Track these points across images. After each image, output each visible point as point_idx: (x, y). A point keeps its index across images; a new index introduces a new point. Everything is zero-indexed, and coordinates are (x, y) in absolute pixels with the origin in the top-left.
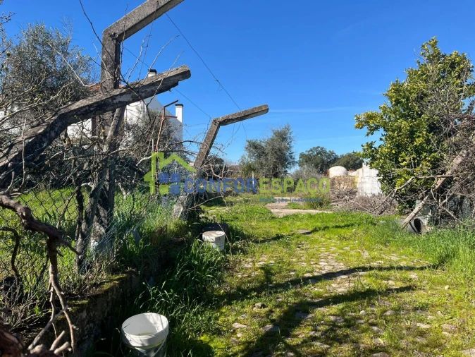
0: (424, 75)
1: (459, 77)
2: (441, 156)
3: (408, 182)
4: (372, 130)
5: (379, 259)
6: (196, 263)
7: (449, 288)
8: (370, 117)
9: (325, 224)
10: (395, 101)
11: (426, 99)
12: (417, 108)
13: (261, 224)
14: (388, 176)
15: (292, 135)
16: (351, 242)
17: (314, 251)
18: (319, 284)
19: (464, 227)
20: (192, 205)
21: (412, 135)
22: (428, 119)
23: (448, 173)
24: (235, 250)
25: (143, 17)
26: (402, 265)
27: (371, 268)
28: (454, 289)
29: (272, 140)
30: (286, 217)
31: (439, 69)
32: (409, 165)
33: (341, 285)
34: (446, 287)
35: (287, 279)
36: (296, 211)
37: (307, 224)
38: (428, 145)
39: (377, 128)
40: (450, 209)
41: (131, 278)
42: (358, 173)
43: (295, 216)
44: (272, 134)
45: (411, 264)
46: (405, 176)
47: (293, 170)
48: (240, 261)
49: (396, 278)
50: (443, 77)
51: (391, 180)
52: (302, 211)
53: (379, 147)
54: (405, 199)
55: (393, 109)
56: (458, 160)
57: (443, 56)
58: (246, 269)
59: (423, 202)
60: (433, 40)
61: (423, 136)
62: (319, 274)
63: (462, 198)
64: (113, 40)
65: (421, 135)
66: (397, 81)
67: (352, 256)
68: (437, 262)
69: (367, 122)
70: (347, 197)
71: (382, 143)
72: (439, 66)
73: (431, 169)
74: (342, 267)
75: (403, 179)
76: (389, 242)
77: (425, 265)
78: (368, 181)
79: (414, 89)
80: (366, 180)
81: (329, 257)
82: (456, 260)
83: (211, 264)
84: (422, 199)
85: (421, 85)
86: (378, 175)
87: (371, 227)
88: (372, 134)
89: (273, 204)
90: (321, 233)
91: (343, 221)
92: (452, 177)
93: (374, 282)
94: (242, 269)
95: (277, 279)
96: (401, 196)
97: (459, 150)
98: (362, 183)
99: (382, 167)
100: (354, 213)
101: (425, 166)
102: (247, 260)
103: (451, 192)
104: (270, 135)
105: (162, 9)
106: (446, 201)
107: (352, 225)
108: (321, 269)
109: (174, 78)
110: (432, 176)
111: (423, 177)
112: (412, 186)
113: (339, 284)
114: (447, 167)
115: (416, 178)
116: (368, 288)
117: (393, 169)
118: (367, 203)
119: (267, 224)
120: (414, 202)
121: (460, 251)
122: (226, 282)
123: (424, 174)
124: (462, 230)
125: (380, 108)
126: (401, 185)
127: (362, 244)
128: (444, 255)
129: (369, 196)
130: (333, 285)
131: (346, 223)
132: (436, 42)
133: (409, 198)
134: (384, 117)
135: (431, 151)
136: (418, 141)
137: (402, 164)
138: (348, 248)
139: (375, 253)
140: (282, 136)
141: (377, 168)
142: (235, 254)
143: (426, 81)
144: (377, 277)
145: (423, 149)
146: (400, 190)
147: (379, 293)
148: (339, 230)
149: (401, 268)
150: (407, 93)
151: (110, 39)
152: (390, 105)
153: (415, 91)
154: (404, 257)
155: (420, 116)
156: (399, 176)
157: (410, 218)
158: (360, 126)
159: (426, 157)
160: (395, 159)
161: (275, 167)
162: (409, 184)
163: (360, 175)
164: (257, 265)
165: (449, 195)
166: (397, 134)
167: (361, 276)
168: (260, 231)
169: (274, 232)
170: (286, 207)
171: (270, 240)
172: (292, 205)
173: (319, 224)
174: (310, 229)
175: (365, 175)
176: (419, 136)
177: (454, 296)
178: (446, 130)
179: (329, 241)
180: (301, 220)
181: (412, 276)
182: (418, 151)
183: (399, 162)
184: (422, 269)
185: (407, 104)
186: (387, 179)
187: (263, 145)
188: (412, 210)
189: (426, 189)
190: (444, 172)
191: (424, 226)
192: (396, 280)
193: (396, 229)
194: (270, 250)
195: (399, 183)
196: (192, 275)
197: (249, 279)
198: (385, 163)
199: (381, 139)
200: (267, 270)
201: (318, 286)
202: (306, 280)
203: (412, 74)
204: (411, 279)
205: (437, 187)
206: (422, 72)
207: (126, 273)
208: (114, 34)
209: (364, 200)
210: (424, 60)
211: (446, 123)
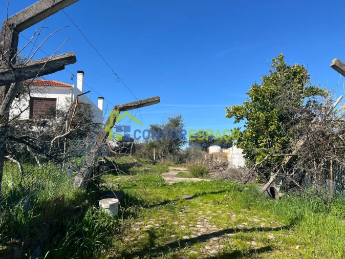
0: (274, 80)
1: (299, 82)
2: (288, 140)
3: (265, 158)
4: (239, 119)
5: (244, 221)
6: (87, 230)
7: (299, 248)
8: (237, 109)
9: (203, 191)
10: (255, 98)
11: (277, 97)
12: (270, 103)
13: (154, 191)
14: (250, 154)
15: (183, 122)
16: (223, 206)
17: (193, 214)
18: (195, 246)
19: (308, 195)
20: (92, 176)
21: (267, 123)
22: (279, 112)
23: (294, 152)
24: (126, 215)
25: (40, 11)
26: (262, 226)
27: (238, 230)
28: (303, 249)
29: (168, 125)
30: (175, 185)
31: (285, 77)
32: (265, 146)
33: (213, 246)
34: (297, 247)
35: (168, 242)
36: (183, 179)
37: (190, 191)
38: (279, 131)
39: (242, 118)
40: (296, 181)
41: (13, 250)
42: (229, 151)
43: (182, 183)
44: (169, 121)
45: (268, 226)
46: (262, 154)
47: (184, 148)
48: (130, 225)
49: (258, 239)
50: (288, 83)
51: (253, 156)
52: (188, 179)
53: (244, 132)
54: (263, 172)
55: (253, 104)
56: (301, 143)
57: (288, 68)
58: (135, 232)
59: (276, 174)
60: (281, 56)
61: (275, 124)
62: (195, 237)
63: (305, 171)
64: (11, 29)
65: (273, 123)
66: (256, 84)
67: (223, 219)
68: (289, 224)
69: (234, 113)
70: (221, 168)
71: (245, 128)
72: (285, 74)
73: (282, 149)
74: (214, 229)
75: (261, 156)
76: (251, 206)
77: (280, 226)
78: (236, 157)
79: (268, 90)
80: (235, 156)
81: (205, 220)
82: (304, 223)
83: (102, 229)
84: (275, 171)
85: (273, 87)
86: (243, 153)
87: (238, 193)
88: (239, 122)
89: (167, 174)
90: (200, 198)
91: (217, 188)
92: (297, 156)
93: (240, 243)
94: (131, 232)
95: (159, 242)
96: (260, 169)
97: (301, 135)
98: (232, 158)
99: (246, 147)
100: (225, 181)
101: (277, 146)
102: (137, 223)
103: (296, 167)
104: (167, 122)
105: (58, 6)
106: (293, 173)
107: (224, 191)
108: (197, 231)
109: (58, 62)
110: (282, 154)
111: (276, 155)
112: (268, 162)
113: (211, 246)
114: (293, 148)
115: (271, 155)
116: (235, 249)
117: (254, 148)
118: (235, 174)
119: (158, 191)
120: (269, 174)
121: (306, 215)
122: (114, 246)
123: (276, 153)
124: (306, 197)
125: (244, 103)
126: (260, 161)
127: (231, 208)
128: (293, 217)
129: (237, 168)
130: (207, 247)
131: (220, 190)
132: (283, 57)
133: (266, 171)
134: (247, 110)
135: (280, 136)
136: (272, 128)
137: (260, 145)
138: (220, 211)
139: (241, 216)
140: (176, 123)
141: (242, 148)
142: (127, 219)
143: (276, 85)
144: (242, 238)
145: (275, 133)
146: (260, 164)
147: (244, 255)
148: (214, 195)
149: (260, 229)
150: (263, 93)
151: (9, 28)
152: (251, 101)
153: (268, 92)
154: (263, 219)
155: (273, 109)
156: (259, 154)
157: (267, 187)
158: (230, 116)
159: (277, 140)
160: (255, 140)
161: (171, 145)
162: (266, 160)
163: (231, 152)
164: (145, 228)
165: (295, 170)
166: (257, 122)
167: (230, 237)
168: (152, 197)
169: (163, 197)
170: (177, 176)
171: (158, 205)
172: (181, 175)
173: (199, 191)
174: (192, 195)
175: (234, 152)
176: (272, 124)
177: (304, 255)
178: (293, 119)
179: (206, 204)
180: (185, 187)
181: (270, 236)
182: (272, 135)
183: (258, 143)
184: (277, 229)
185: (263, 100)
186: (250, 156)
187: (162, 128)
188: (268, 180)
189: (278, 164)
190: (290, 151)
191: (277, 193)
192: (258, 240)
193: (257, 195)
194: (158, 214)
195: (258, 159)
196: (81, 241)
197: (135, 242)
198: (248, 144)
199: (245, 126)
200: (152, 234)
201: (193, 248)
202: (183, 243)
203: (266, 80)
204: (269, 240)
205: (286, 163)
206: (273, 78)
207: (7, 245)
208: (13, 24)
209: (234, 171)
210: (274, 70)
211: (292, 115)
